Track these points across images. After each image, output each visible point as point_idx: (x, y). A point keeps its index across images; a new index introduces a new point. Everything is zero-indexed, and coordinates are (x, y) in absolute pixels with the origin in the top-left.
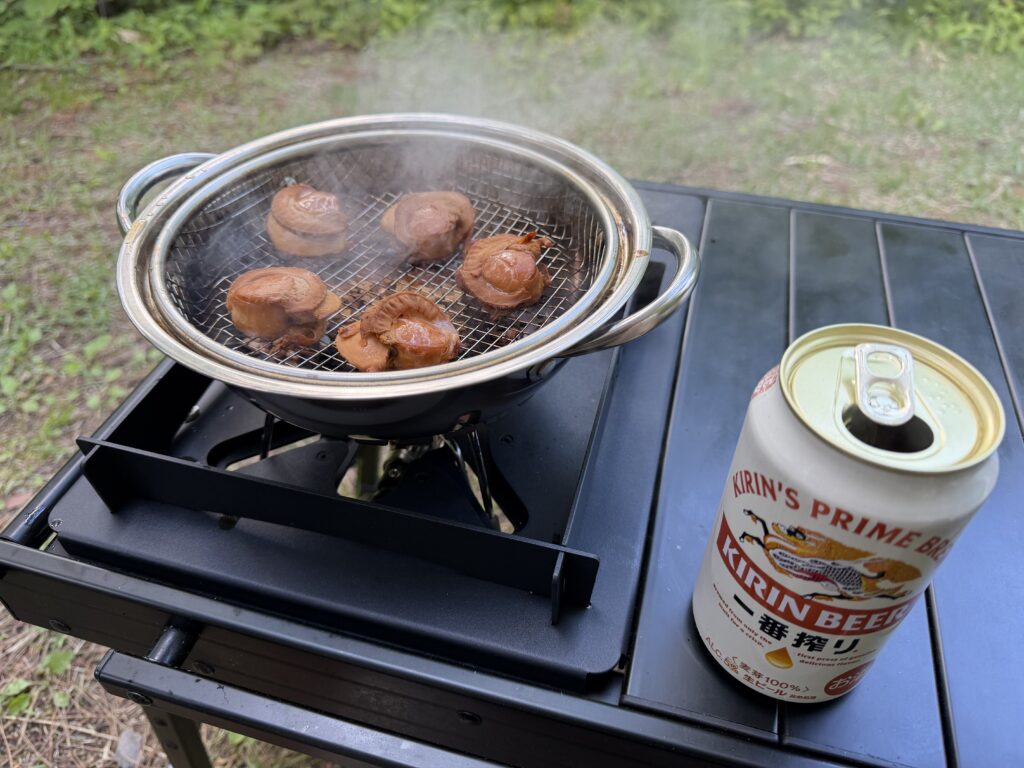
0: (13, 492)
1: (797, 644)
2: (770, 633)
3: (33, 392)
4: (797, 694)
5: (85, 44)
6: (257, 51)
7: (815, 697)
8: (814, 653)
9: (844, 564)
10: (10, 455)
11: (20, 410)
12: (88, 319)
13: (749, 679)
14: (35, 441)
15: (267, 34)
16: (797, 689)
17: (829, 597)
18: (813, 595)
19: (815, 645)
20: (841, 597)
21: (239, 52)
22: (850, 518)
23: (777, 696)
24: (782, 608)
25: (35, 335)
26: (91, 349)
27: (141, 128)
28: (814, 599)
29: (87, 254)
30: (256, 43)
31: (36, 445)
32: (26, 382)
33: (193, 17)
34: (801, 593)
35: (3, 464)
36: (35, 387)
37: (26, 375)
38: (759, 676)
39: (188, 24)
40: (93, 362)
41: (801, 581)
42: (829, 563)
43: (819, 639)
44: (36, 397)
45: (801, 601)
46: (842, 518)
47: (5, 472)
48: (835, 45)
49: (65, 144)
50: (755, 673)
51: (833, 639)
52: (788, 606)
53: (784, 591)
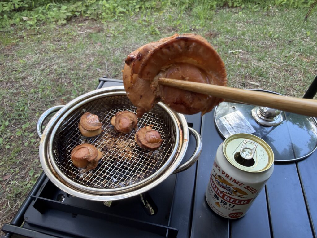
0: (5, 175)
1: (221, 202)
2: (216, 198)
3: (8, 142)
4: (222, 214)
5: (12, 22)
6: (65, 22)
7: (226, 217)
8: (224, 205)
9: (229, 186)
10: (3, 163)
11: (5, 148)
12: (22, 117)
13: (212, 208)
14: (10, 158)
15: (68, 16)
16: (222, 213)
17: (226, 193)
18: (223, 191)
19: (225, 204)
20: (229, 194)
21: (60, 22)
22: (229, 176)
23: (218, 213)
24: (218, 193)
25: (7, 123)
26: (24, 127)
27: (32, 51)
28: (223, 193)
29: (19, 95)
30: (65, 19)
31: (10, 159)
32: (5, 139)
33: (44, 11)
34: (221, 190)
35: (1, 165)
36: (9, 140)
37: (5, 136)
38: (214, 207)
39: (43, 13)
40: (25, 131)
41: (221, 188)
42: (226, 185)
43: (225, 202)
44: (9, 143)
45: (221, 192)
46: (227, 176)
47: (2, 169)
48: (244, 9)
49: (9, 57)
50: (213, 207)
51: (228, 203)
52: (219, 193)
53: (218, 189)
